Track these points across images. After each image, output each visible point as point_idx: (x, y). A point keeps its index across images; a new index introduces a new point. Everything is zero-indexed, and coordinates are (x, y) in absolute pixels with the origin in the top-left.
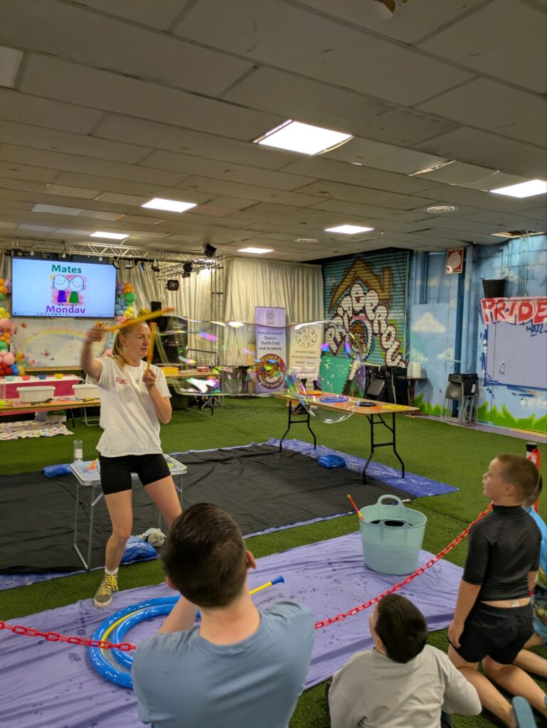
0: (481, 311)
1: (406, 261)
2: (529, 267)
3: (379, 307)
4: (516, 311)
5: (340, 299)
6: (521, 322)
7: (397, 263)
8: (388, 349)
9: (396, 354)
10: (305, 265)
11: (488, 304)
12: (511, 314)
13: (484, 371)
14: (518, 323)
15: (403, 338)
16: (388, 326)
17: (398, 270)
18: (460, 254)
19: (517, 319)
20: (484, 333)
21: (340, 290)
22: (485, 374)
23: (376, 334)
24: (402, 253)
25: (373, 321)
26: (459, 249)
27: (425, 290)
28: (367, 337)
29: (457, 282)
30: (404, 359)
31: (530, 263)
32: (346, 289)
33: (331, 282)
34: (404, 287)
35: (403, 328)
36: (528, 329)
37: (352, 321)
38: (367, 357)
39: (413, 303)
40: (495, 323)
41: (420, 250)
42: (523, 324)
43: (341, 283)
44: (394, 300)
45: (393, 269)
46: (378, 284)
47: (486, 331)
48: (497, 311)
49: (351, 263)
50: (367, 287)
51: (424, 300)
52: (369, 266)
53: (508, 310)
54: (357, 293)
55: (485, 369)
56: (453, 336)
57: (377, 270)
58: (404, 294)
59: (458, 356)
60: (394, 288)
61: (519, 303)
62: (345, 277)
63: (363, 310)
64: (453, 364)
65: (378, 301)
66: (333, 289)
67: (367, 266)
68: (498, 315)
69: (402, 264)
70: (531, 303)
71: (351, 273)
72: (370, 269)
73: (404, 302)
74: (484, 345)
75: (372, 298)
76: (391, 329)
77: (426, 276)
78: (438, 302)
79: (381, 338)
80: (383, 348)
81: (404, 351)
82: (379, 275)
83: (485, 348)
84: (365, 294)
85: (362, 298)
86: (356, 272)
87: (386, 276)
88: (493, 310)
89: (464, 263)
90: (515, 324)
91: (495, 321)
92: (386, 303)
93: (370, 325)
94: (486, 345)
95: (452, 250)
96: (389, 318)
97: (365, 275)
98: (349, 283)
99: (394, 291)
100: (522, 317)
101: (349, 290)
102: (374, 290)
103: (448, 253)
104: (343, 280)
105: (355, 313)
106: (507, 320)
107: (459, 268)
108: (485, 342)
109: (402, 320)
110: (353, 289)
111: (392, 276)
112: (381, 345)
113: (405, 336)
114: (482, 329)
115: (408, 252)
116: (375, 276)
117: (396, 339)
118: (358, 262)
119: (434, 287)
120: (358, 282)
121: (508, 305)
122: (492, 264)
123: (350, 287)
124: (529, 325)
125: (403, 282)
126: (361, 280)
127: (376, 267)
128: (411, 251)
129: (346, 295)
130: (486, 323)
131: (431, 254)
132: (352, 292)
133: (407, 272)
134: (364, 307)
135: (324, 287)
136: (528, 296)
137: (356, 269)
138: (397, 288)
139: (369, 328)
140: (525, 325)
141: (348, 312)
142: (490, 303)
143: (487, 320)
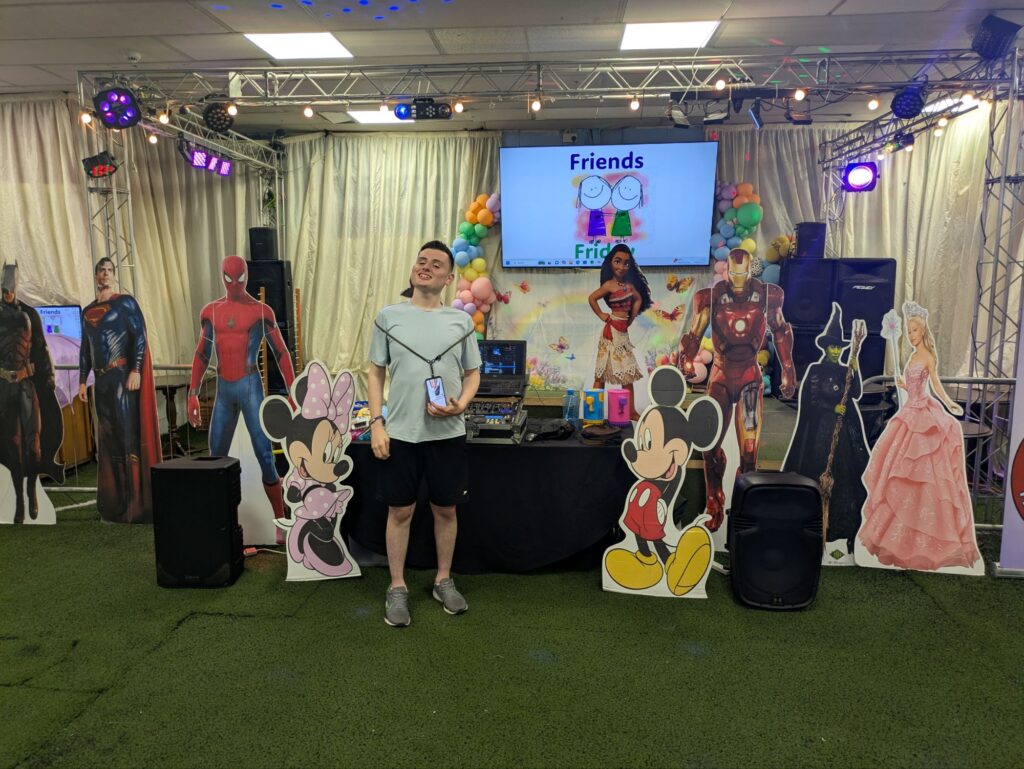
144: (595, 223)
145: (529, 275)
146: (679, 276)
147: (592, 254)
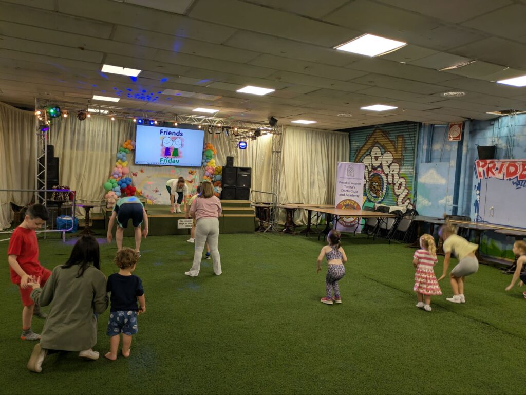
0: (475, 169)
1: (416, 131)
2: (515, 138)
3: (393, 164)
4: (504, 170)
5: (362, 158)
6: (508, 178)
7: (409, 132)
8: (399, 195)
9: (405, 199)
10: (337, 132)
11: (481, 164)
12: (500, 172)
13: (476, 214)
14: (506, 178)
15: (411, 187)
16: (400, 178)
17: (410, 137)
18: (460, 127)
19: (505, 176)
20: (477, 186)
21: (363, 152)
22: (478, 216)
23: (390, 184)
24: (413, 125)
25: (388, 174)
26: (459, 123)
27: (430, 152)
28: (383, 186)
29: (456, 147)
30: (412, 202)
31: (516, 134)
32: (367, 150)
33: (355, 145)
34: (414, 150)
35: (412, 180)
36: (513, 183)
37: (371, 174)
38: (382, 200)
39: (420, 162)
40: (487, 178)
41: (428, 123)
42: (510, 180)
43: (363, 146)
44: (405, 159)
45: (405, 136)
46: (393, 147)
47: (479, 184)
48: (488, 169)
49: (372, 132)
50: (384, 149)
51: (429, 160)
52: (386, 134)
53: (497, 169)
54: (376, 154)
55: (478, 212)
56: (452, 187)
57: (392, 137)
58: (414, 155)
59: (456, 201)
60: (405, 151)
61: (507, 164)
62: (367, 142)
63: (381, 166)
64: (451, 208)
65: (392, 160)
66: (357, 150)
67: (385, 134)
68: (489, 172)
69: (413, 133)
70: (517, 164)
71: (371, 139)
72: (387, 136)
73: (414, 161)
74: (477, 195)
75: (388, 158)
76: (402, 180)
77: (431, 142)
78: (440, 162)
79: (394, 187)
80: (395, 194)
81: (412, 197)
82: (394, 141)
83: (478, 196)
84: (382, 154)
85: (379, 157)
86: (375, 138)
87: (399, 142)
88: (485, 169)
89: (463, 134)
90: (503, 179)
91: (486, 177)
92: (399, 161)
93: (385, 177)
94: (479, 194)
95: (453, 124)
96: (400, 172)
97: (383, 141)
98: (370, 146)
99: (405, 153)
100: (509, 174)
101: (370, 151)
102: (389, 151)
103: (450, 126)
104: (365, 144)
105: (374, 168)
106: (497, 176)
107: (459, 136)
108: (478, 192)
109: (411, 174)
110: (373, 150)
111: (404, 141)
112: (394, 192)
113: (413, 186)
114: (475, 182)
115: (418, 124)
116: (391, 141)
117: (406, 188)
118: (377, 131)
119: (437, 150)
120: (376, 145)
121: (498, 165)
122: (484, 134)
123: (371, 149)
124: (515, 181)
125: (413, 146)
126: (380, 144)
127: (392, 135)
128: (420, 124)
129: (367, 155)
130: (479, 178)
131: (436, 126)
132: (372, 153)
133: (417, 138)
134: (381, 164)
135: (350, 148)
136: (513, 158)
137: (375, 136)
138: (408, 150)
139: (385, 179)
140: (512, 181)
141: (368, 167)
142: (483, 163)
143: (480, 176)
144: (167, 152)
145: (143, 167)
146: (192, 170)
147: (166, 161)
